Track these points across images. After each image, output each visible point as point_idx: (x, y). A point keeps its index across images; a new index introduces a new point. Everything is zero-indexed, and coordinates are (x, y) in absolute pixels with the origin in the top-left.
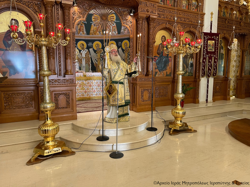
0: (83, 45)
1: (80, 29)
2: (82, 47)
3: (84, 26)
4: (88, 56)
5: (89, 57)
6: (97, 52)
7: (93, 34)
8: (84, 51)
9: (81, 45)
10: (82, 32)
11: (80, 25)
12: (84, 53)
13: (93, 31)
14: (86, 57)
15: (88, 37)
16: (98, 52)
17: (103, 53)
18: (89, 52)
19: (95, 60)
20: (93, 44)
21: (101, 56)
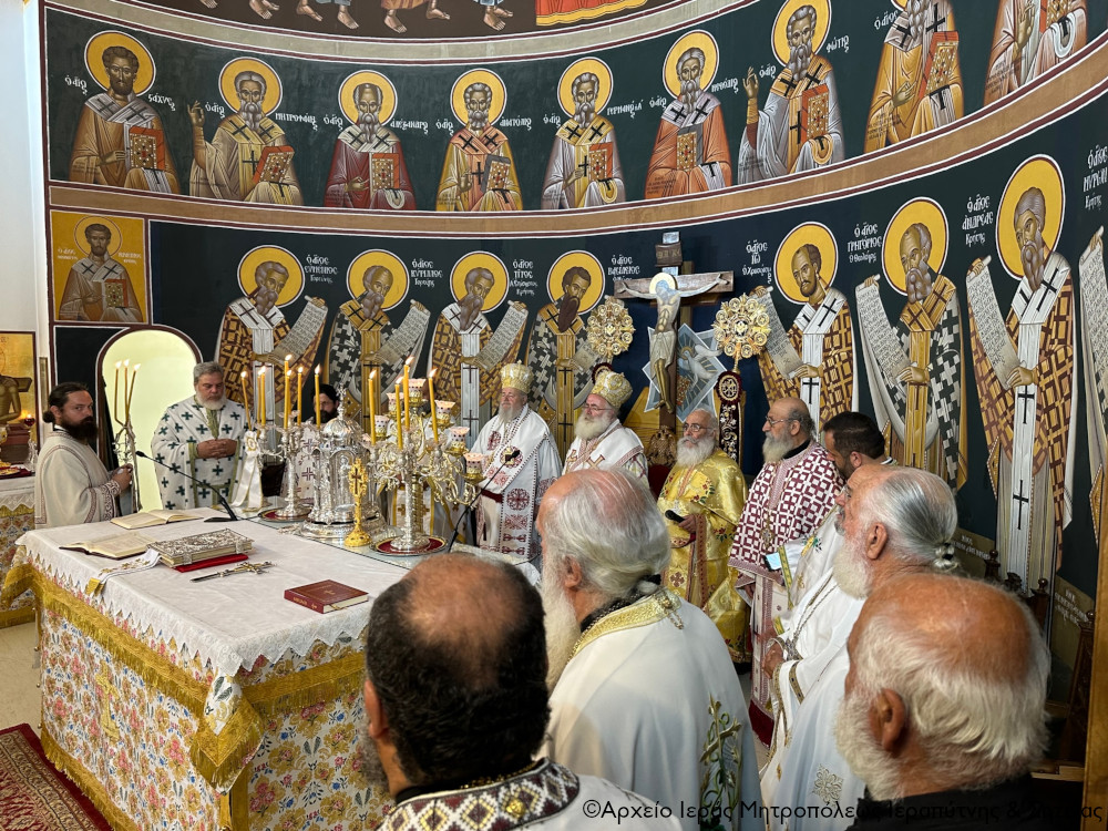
0: (813, 253)
1: (799, 126)
2: (806, 275)
3: (828, 81)
4: (844, 355)
5: (847, 365)
6: (906, 318)
7: (893, 130)
8: (816, 307)
9: (802, 260)
10: (816, 144)
11: (806, 81)
12: (815, 326)
13: (894, 97)
14: (831, 362)
15: (855, 180)
16: (915, 311)
17: (950, 322)
18: (850, 324)
19: (893, 392)
20: (881, 232)
21: (933, 359)
